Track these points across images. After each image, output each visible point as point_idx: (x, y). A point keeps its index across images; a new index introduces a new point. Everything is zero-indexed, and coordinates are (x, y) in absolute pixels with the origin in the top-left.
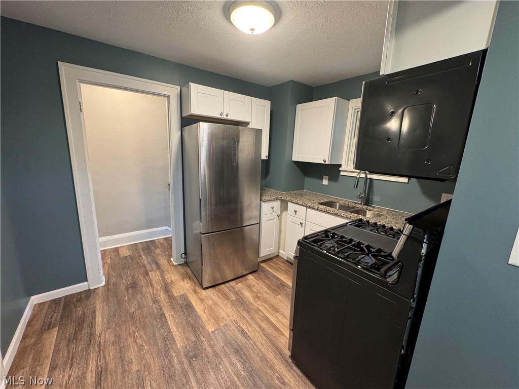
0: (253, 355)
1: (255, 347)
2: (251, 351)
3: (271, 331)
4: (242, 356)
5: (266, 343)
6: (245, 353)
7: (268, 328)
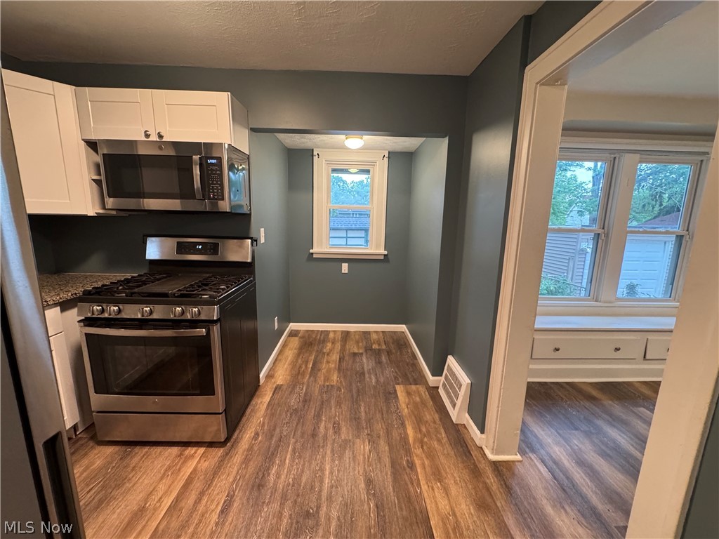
0: (251, 469)
1: (238, 477)
2: (247, 476)
3: (198, 485)
4: (260, 477)
5: (223, 474)
6: (255, 478)
7: (193, 492)
